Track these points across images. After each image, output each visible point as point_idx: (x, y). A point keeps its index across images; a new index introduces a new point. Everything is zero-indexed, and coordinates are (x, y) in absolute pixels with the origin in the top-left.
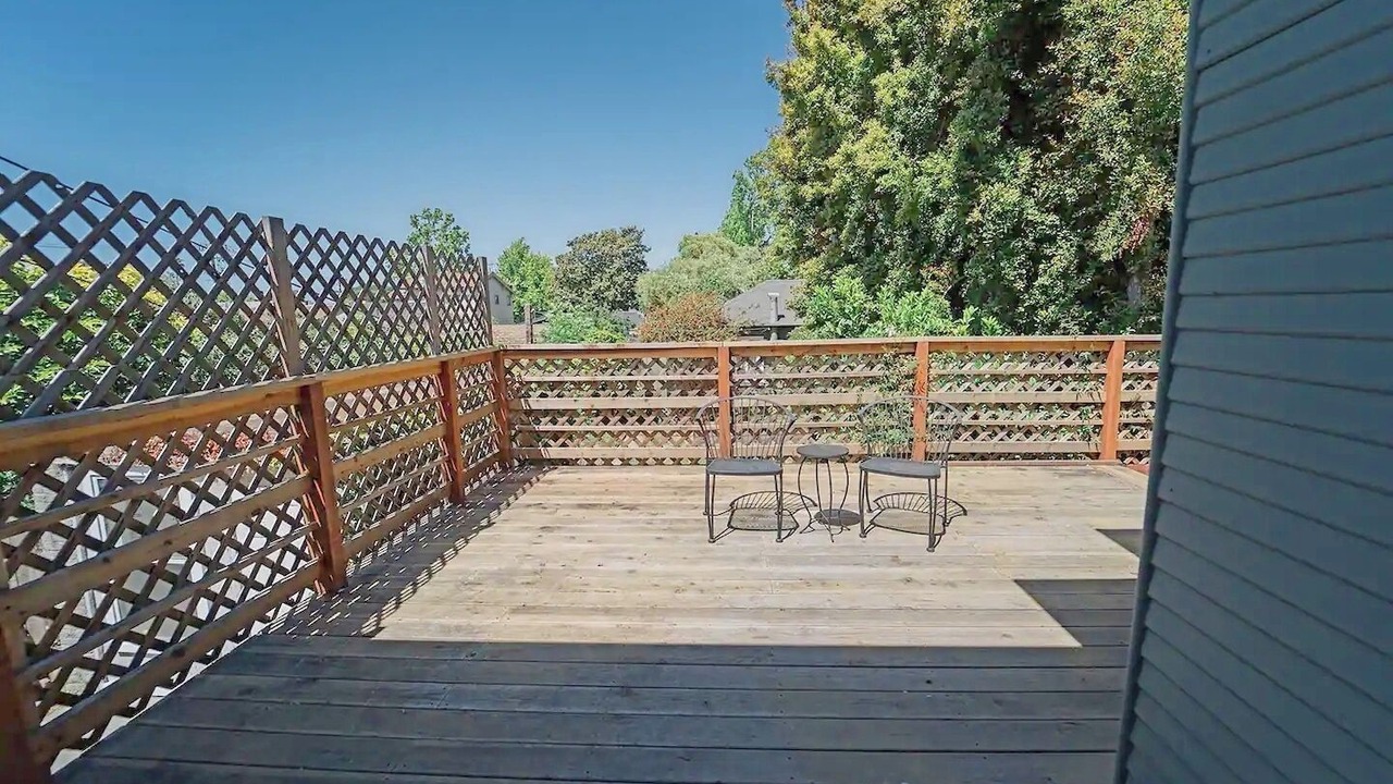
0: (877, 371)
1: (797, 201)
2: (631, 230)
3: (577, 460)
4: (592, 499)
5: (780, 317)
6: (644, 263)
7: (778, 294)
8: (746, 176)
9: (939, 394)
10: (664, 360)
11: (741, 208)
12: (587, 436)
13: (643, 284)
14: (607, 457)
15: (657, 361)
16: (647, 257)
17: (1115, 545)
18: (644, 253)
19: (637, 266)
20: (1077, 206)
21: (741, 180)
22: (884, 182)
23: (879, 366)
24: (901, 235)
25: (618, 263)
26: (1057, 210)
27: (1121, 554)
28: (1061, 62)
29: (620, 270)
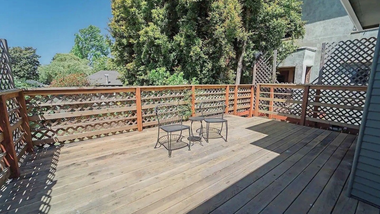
0: (182, 95)
1: (120, 44)
2: (29, 49)
3: (74, 140)
4: (100, 155)
5: (109, 82)
6: (38, 62)
7: (108, 75)
8: (80, 36)
9: (197, 100)
10: (121, 93)
11: (78, 46)
12: (88, 127)
13: (40, 70)
14: (90, 136)
15: (119, 93)
16: (39, 60)
17: (252, 131)
18: (37, 58)
19: (35, 63)
20: (211, 54)
21: (77, 37)
22: (157, 42)
23: (183, 93)
24: (161, 58)
25: (24, 61)
26: (207, 54)
27: (255, 133)
28: (211, 17)
29: (25, 64)
